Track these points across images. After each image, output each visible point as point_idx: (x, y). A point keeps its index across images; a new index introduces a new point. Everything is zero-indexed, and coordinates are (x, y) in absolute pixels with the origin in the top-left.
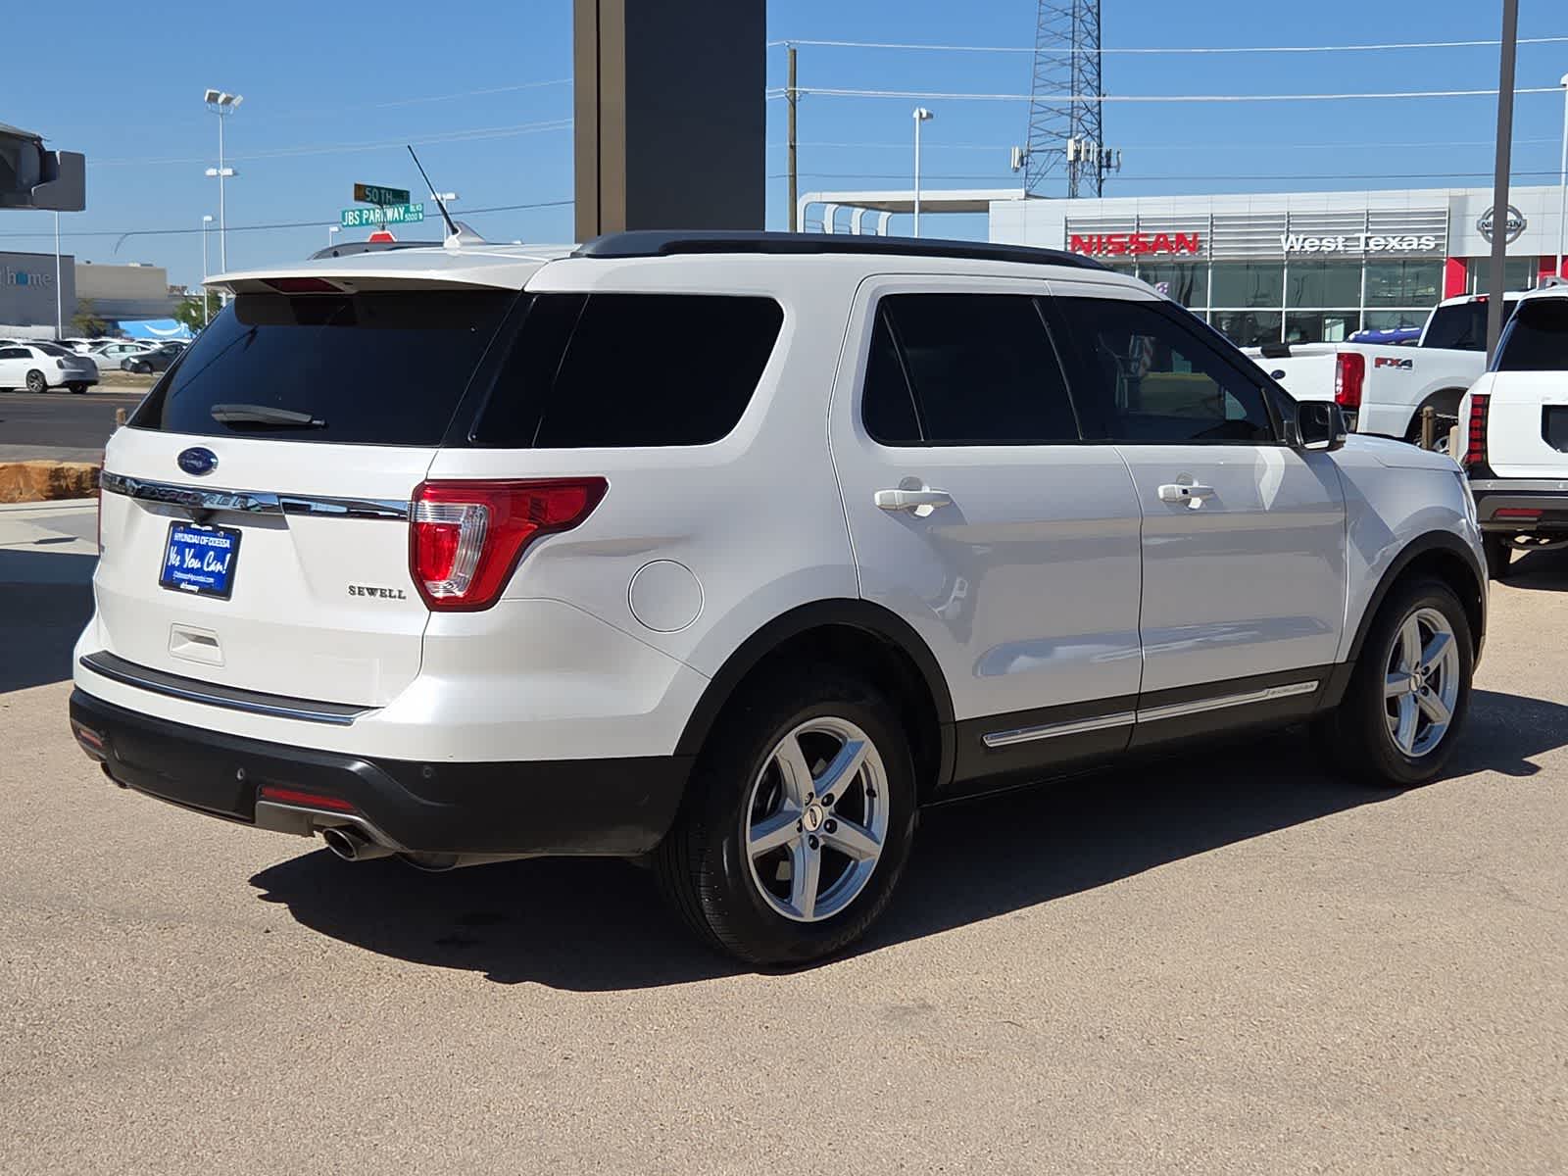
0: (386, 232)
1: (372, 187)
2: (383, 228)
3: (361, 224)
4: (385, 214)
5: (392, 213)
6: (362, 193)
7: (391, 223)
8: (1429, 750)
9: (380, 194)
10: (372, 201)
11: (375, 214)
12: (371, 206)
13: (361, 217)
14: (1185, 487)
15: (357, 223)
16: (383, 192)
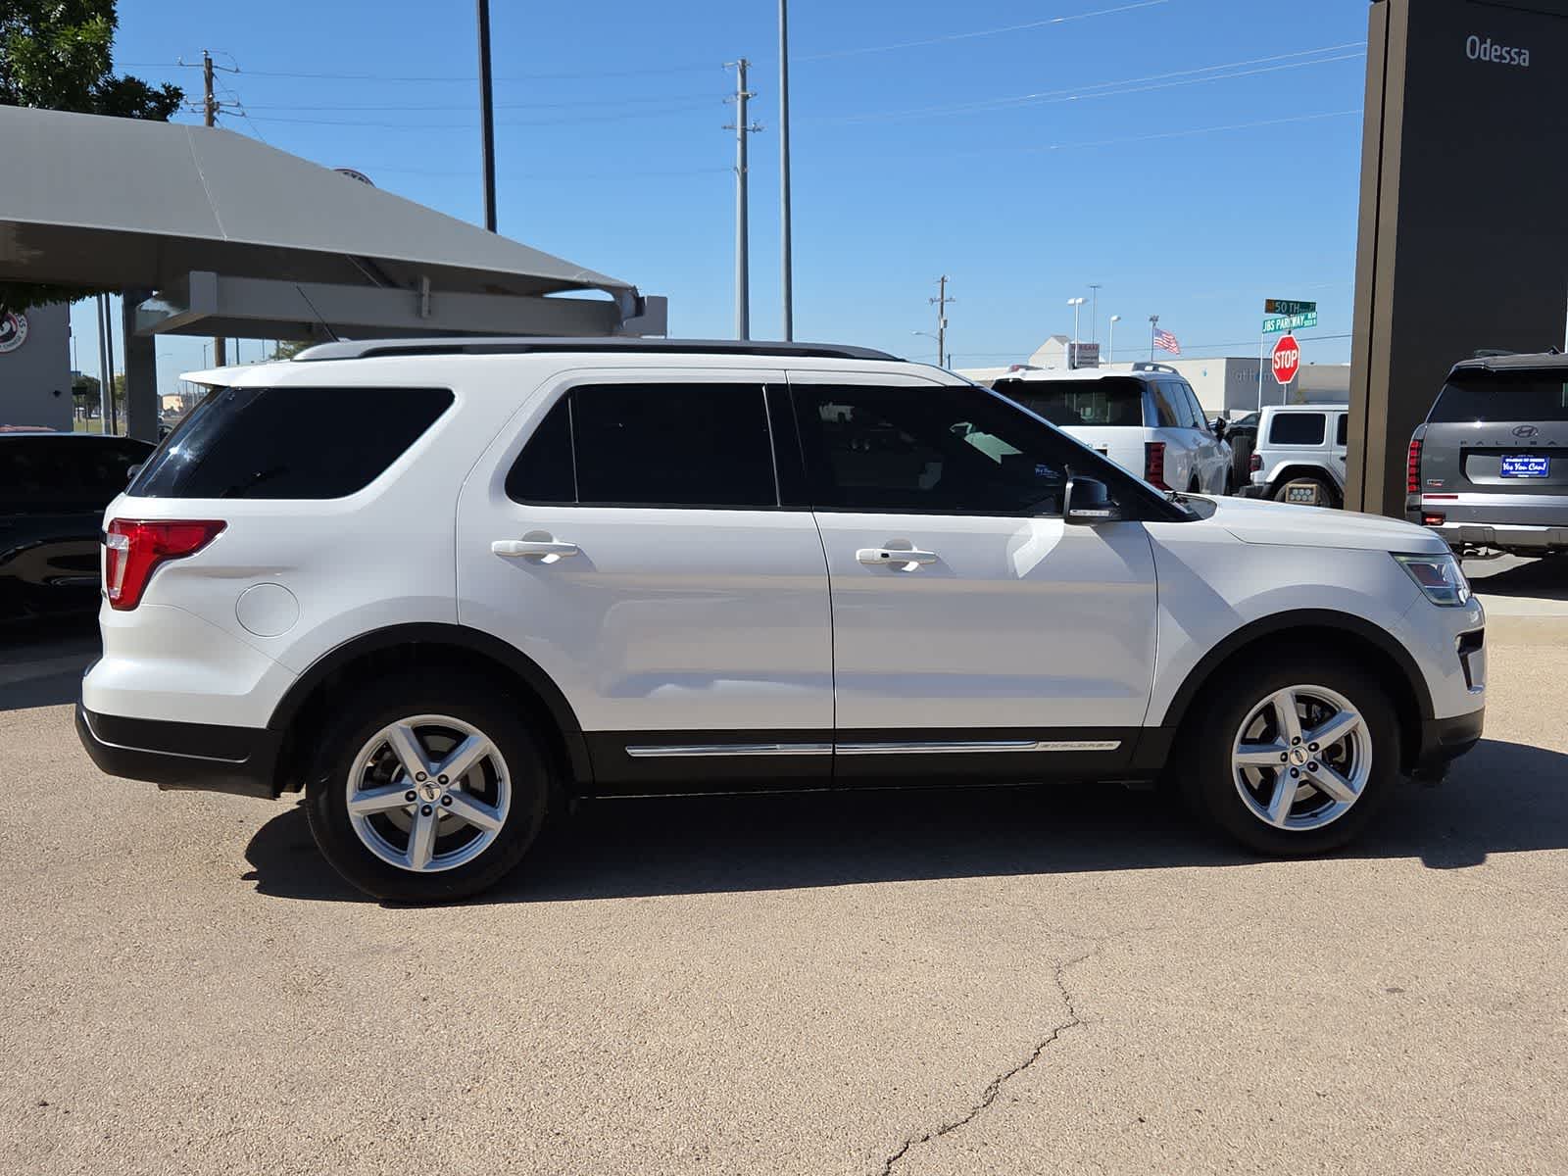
0: (1291, 335)
1: (1282, 301)
2: (1290, 333)
3: (1275, 330)
4: (1291, 322)
5: (1296, 320)
6: (1272, 306)
7: (1295, 328)
8: (1318, 826)
9: (1288, 306)
10: (1281, 312)
11: (1285, 322)
12: (1281, 316)
13: (1275, 324)
14: (886, 551)
15: (1273, 329)
16: (1291, 304)
